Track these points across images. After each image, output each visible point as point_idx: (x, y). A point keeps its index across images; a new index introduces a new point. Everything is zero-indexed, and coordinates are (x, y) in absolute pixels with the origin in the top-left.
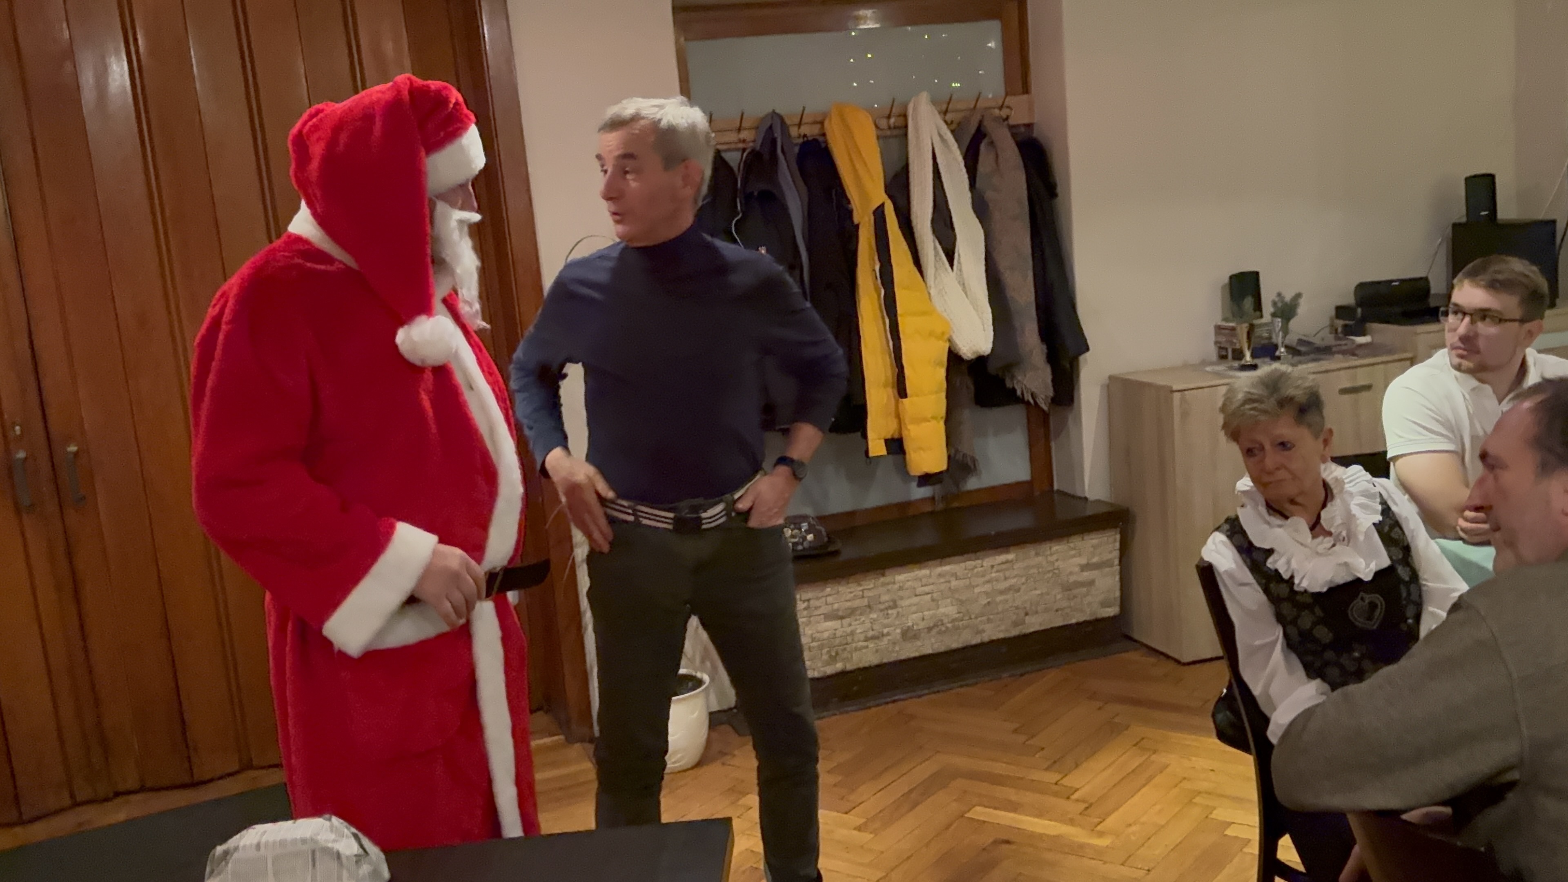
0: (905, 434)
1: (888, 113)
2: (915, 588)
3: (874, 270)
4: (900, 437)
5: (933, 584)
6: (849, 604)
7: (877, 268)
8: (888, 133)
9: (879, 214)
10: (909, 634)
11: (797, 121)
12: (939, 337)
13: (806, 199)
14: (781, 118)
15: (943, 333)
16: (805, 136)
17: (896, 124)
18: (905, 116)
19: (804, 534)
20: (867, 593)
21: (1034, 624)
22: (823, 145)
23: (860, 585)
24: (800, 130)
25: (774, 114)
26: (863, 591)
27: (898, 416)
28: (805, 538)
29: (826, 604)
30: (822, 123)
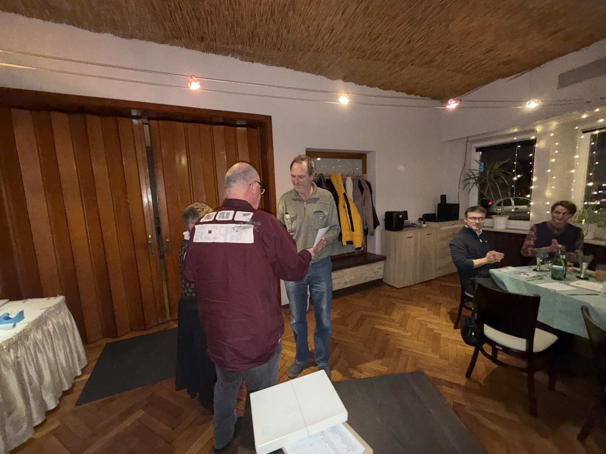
2: (348, 273)
4: (351, 241)
7: (346, 205)
9: (345, 194)
10: (346, 283)
14: (323, 175)
16: (327, 179)
17: (343, 178)
21: (368, 280)
22: (330, 181)
27: (351, 236)
30: (329, 176)
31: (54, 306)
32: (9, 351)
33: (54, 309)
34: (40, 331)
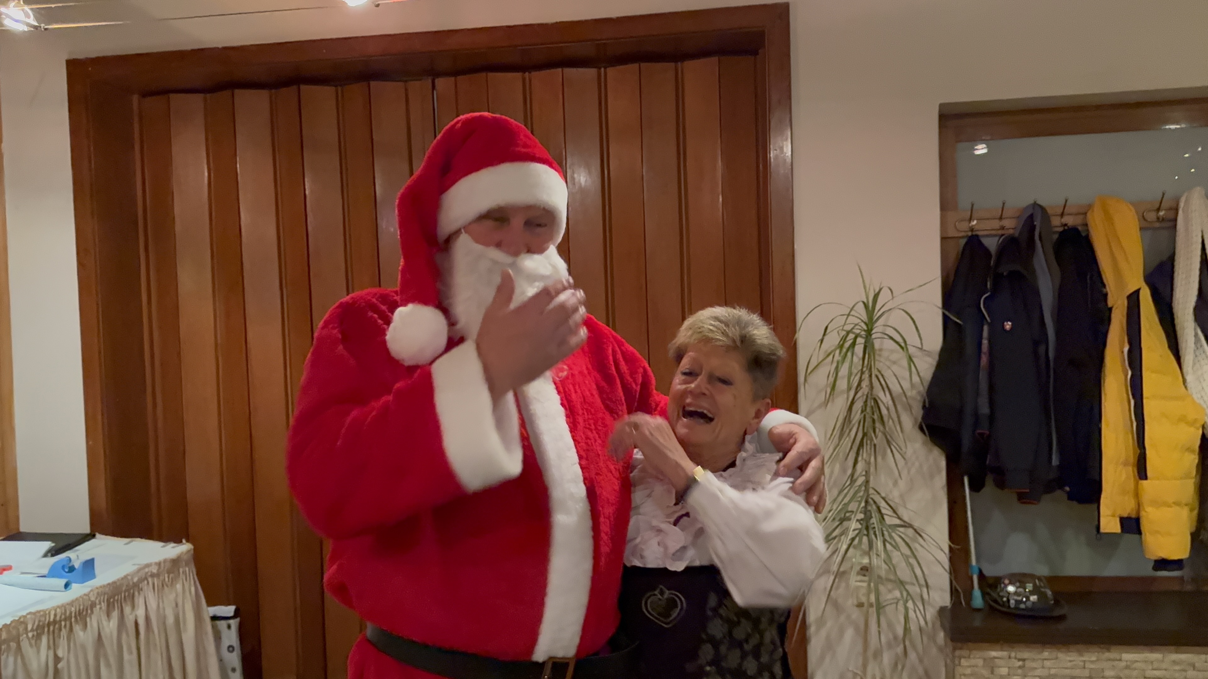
0: (1143, 514)
1: (1157, 206)
2: (1144, 670)
3: (1123, 352)
4: (1136, 517)
5: (1166, 670)
6: (1068, 672)
7: (1126, 349)
8: (1157, 225)
9: (1134, 299)
11: (1060, 211)
12: (1192, 424)
13: (1058, 281)
14: (1043, 209)
15: (1196, 421)
16: (1066, 225)
17: (1164, 217)
18: (1176, 210)
19: (1028, 594)
20: (1089, 665)
22: (1084, 234)
23: (1081, 655)
24: (1062, 220)
25: (1035, 205)
26: (1084, 661)
27: (1137, 495)
28: (1028, 598)
29: (1043, 667)
30: (1085, 214)
31: (159, 564)
32: (38, 637)
33: (155, 571)
34: (115, 614)
